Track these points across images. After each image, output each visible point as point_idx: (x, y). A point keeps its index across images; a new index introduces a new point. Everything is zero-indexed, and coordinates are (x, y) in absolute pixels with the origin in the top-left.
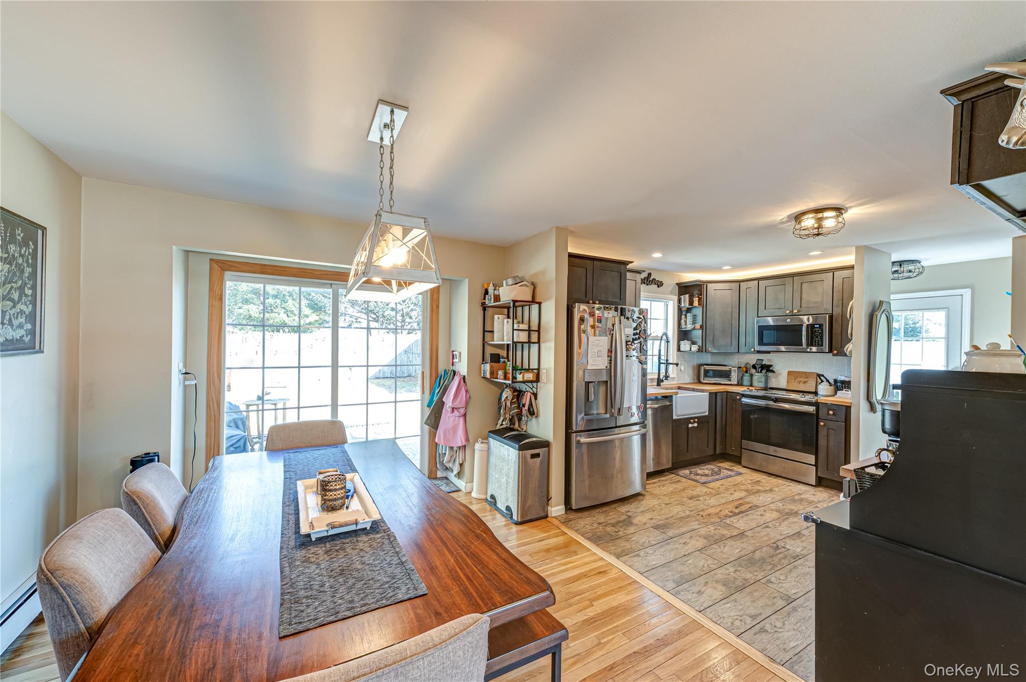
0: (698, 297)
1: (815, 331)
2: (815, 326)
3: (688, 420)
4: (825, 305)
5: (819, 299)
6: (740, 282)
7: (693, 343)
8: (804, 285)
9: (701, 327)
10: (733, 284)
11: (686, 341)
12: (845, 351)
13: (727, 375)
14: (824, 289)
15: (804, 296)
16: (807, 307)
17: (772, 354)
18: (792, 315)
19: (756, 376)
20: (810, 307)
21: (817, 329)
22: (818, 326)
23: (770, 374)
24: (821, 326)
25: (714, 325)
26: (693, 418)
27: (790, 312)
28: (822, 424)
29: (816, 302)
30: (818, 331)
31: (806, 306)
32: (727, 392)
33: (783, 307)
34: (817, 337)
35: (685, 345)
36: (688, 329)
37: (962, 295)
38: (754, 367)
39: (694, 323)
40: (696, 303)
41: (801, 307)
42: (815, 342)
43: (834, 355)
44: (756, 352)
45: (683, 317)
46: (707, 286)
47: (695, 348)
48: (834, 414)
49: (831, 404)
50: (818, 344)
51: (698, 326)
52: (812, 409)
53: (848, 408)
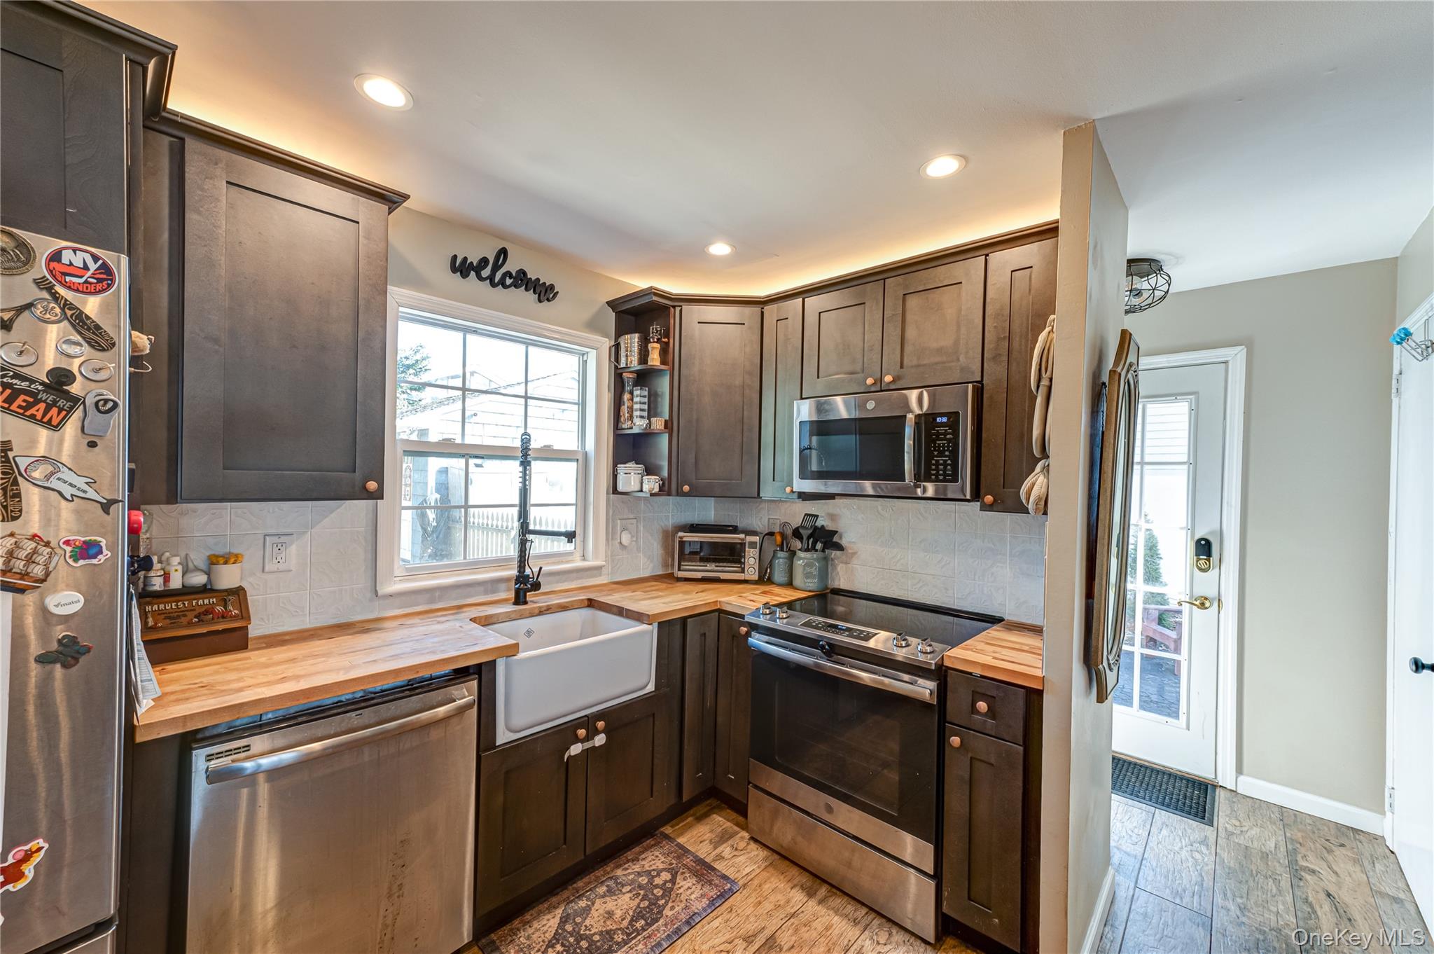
0: (659, 341)
1: (938, 434)
2: (939, 420)
3: (565, 733)
4: (962, 358)
5: (947, 341)
6: (762, 303)
7: (649, 471)
8: (912, 302)
9: (666, 427)
10: (748, 310)
11: (632, 465)
12: (1024, 501)
13: (733, 554)
14: (960, 310)
15: (911, 333)
16: (918, 366)
17: (838, 501)
18: (881, 391)
19: (801, 559)
20: (924, 365)
21: (942, 430)
22: (945, 419)
23: (834, 554)
24: (954, 417)
25: (698, 420)
26: (588, 723)
27: (875, 384)
28: (955, 741)
29: (940, 351)
30: (945, 434)
31: (915, 362)
32: (720, 611)
33: (858, 367)
34: (941, 454)
35: (630, 477)
36: (636, 430)
37: (1226, 362)
38: (797, 533)
39: (652, 411)
40: (654, 359)
41: (902, 367)
42: (937, 469)
43: (986, 508)
44: (795, 496)
45: (626, 396)
46: (681, 311)
47: (651, 484)
48: (992, 713)
49: (982, 677)
50: (945, 475)
51: (658, 424)
52: (924, 689)
53: (1033, 697)
